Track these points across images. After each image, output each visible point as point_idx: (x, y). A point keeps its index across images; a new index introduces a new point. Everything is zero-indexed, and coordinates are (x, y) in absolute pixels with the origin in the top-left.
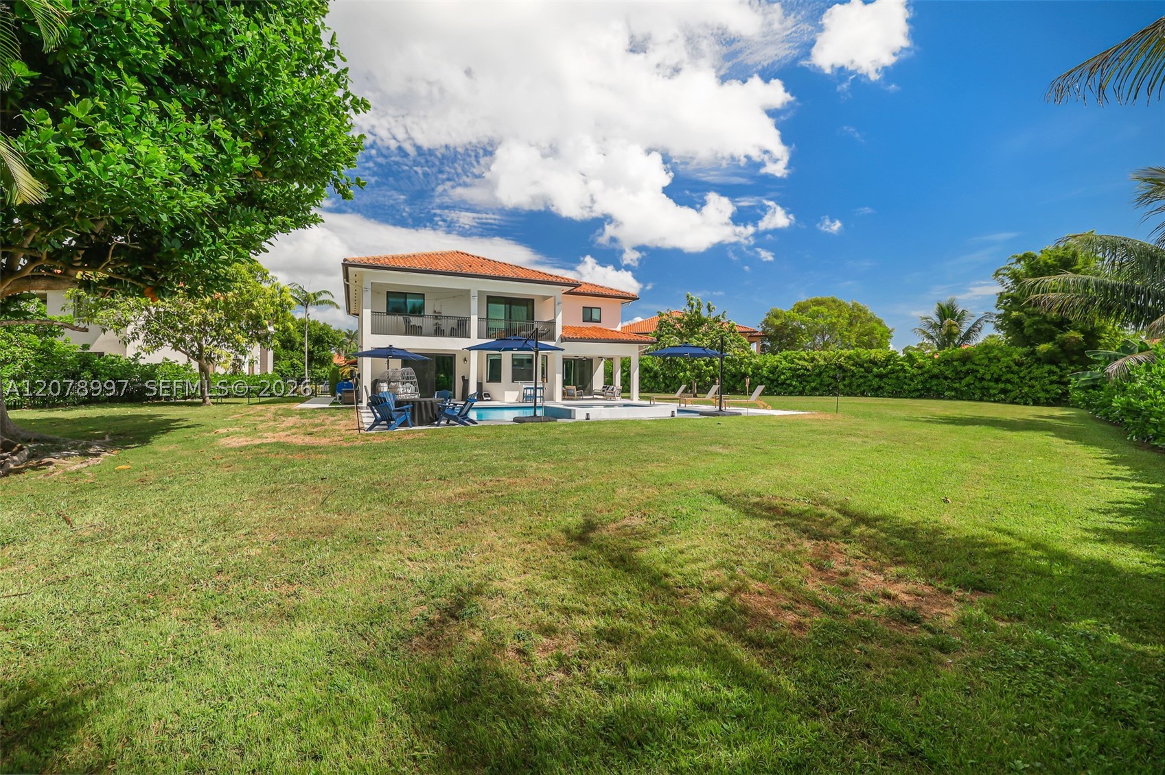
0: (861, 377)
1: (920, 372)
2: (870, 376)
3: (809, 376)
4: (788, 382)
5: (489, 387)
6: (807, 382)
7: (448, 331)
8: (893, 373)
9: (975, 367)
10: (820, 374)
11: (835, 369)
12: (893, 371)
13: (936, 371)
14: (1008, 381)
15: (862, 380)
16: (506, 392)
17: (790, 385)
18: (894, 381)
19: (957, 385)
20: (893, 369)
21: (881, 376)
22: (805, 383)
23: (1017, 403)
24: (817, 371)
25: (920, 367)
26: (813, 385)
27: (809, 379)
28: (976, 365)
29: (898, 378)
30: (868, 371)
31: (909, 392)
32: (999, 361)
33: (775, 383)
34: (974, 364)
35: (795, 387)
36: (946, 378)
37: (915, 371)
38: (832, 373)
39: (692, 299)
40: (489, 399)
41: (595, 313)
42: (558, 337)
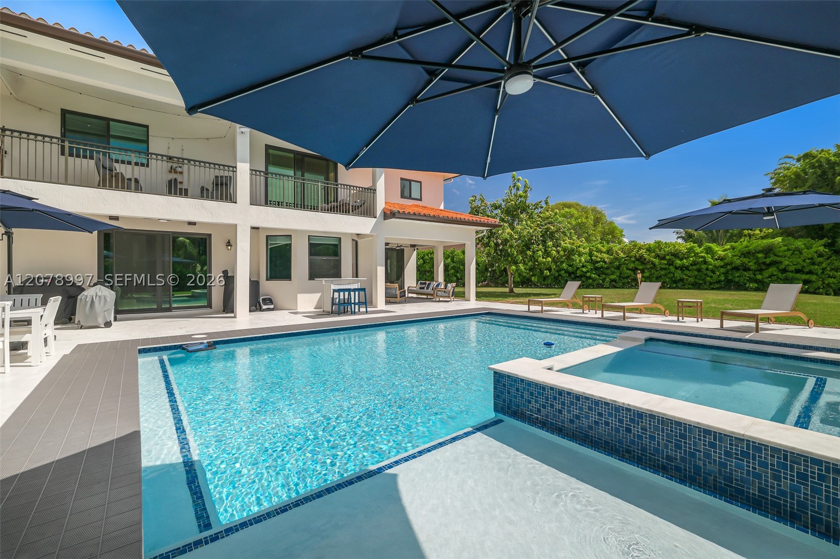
0: (662, 269)
1: (722, 263)
2: (672, 268)
3: (608, 268)
4: (588, 274)
5: (271, 287)
6: (606, 274)
7: (194, 189)
8: (695, 265)
9: (779, 259)
10: (618, 268)
11: (634, 262)
12: (694, 263)
13: (738, 262)
14: (810, 272)
15: (663, 272)
16: (299, 295)
17: (590, 278)
18: (696, 273)
19: (759, 277)
20: (694, 261)
21: (682, 268)
22: (604, 276)
23: (818, 294)
24: (617, 263)
25: (721, 259)
26: (613, 277)
27: (609, 271)
28: (779, 256)
29: (699, 270)
30: (671, 263)
31: (711, 283)
32: (801, 253)
33: (573, 276)
34: (776, 255)
35: (594, 280)
36: (747, 269)
37: (719, 263)
38: (632, 266)
39: (518, 180)
40: (272, 307)
41: (415, 187)
42: (379, 212)
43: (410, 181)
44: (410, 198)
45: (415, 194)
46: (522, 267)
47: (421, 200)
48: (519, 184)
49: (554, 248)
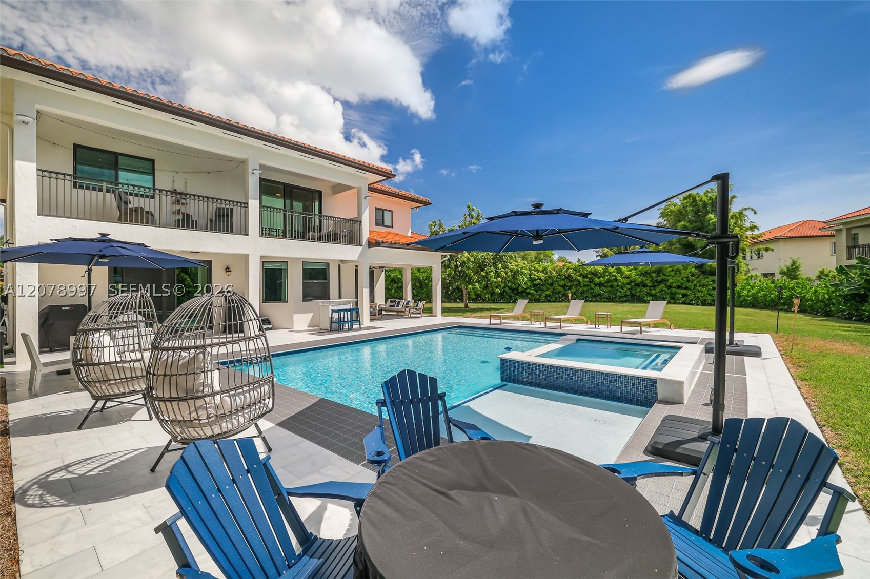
0: (585, 286)
2: (592, 285)
3: (543, 285)
4: (528, 290)
6: (542, 290)
8: (609, 282)
9: (666, 277)
10: (552, 285)
11: (564, 280)
12: (608, 281)
13: (639, 280)
14: (686, 288)
15: (586, 289)
16: (295, 315)
17: (529, 293)
18: (610, 289)
19: (653, 292)
20: (608, 279)
21: (600, 285)
22: (540, 292)
24: (550, 281)
25: (627, 277)
26: (547, 293)
27: (544, 288)
28: (666, 276)
29: (612, 287)
30: (591, 281)
32: (680, 273)
33: (515, 292)
34: (664, 275)
35: (533, 295)
36: (645, 286)
37: (626, 281)
38: (562, 283)
39: (473, 210)
40: (270, 326)
41: (387, 216)
42: (364, 241)
43: (383, 210)
44: (383, 225)
45: (387, 221)
46: (477, 286)
47: (392, 227)
48: (473, 213)
49: (503, 270)
